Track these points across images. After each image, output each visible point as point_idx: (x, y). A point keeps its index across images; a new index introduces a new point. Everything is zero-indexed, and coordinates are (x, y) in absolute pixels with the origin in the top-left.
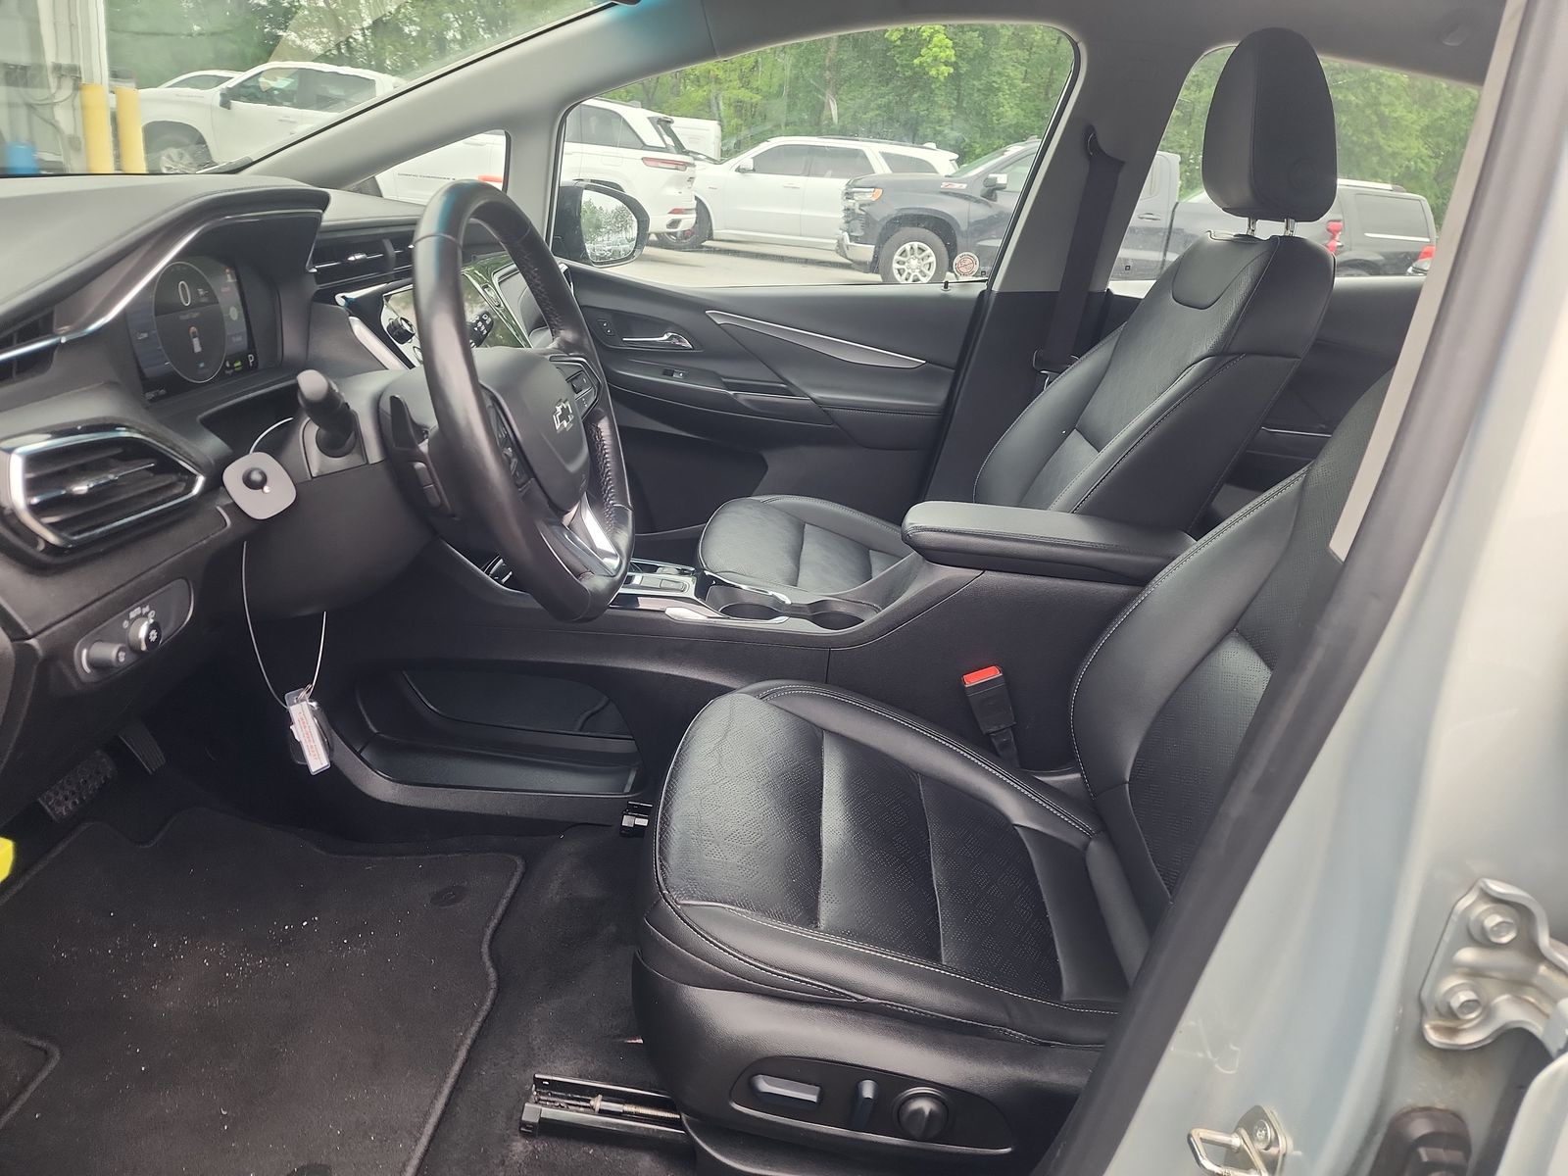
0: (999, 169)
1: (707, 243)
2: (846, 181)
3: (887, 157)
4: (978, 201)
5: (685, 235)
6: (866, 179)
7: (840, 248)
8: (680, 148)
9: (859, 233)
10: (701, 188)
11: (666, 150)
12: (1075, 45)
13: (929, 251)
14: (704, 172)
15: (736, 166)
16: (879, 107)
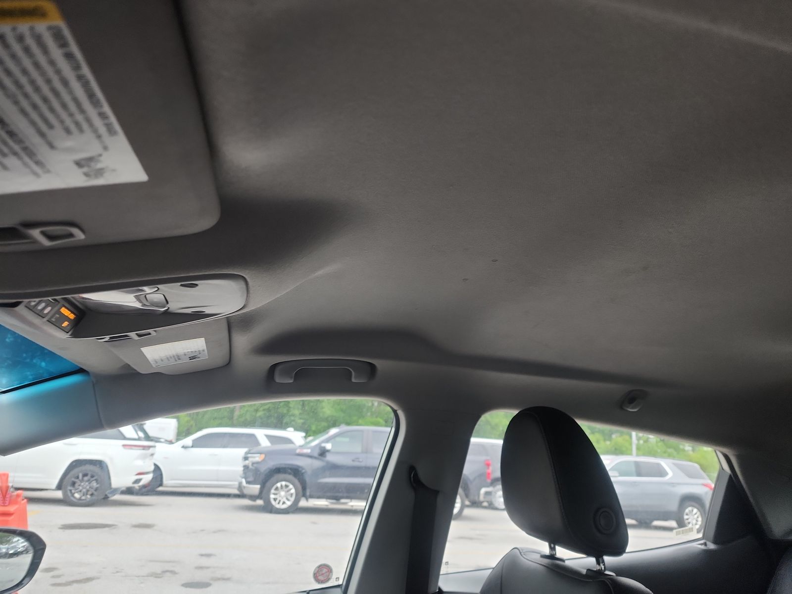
0: (327, 441)
1: (160, 489)
2: (245, 450)
3: (268, 436)
4: (315, 458)
5: (144, 486)
6: (255, 449)
7: (240, 487)
8: (148, 438)
9: (250, 479)
10: (158, 459)
11: (139, 439)
12: (395, 412)
13: (291, 486)
14: (161, 450)
15: (182, 445)
16: (264, 410)
